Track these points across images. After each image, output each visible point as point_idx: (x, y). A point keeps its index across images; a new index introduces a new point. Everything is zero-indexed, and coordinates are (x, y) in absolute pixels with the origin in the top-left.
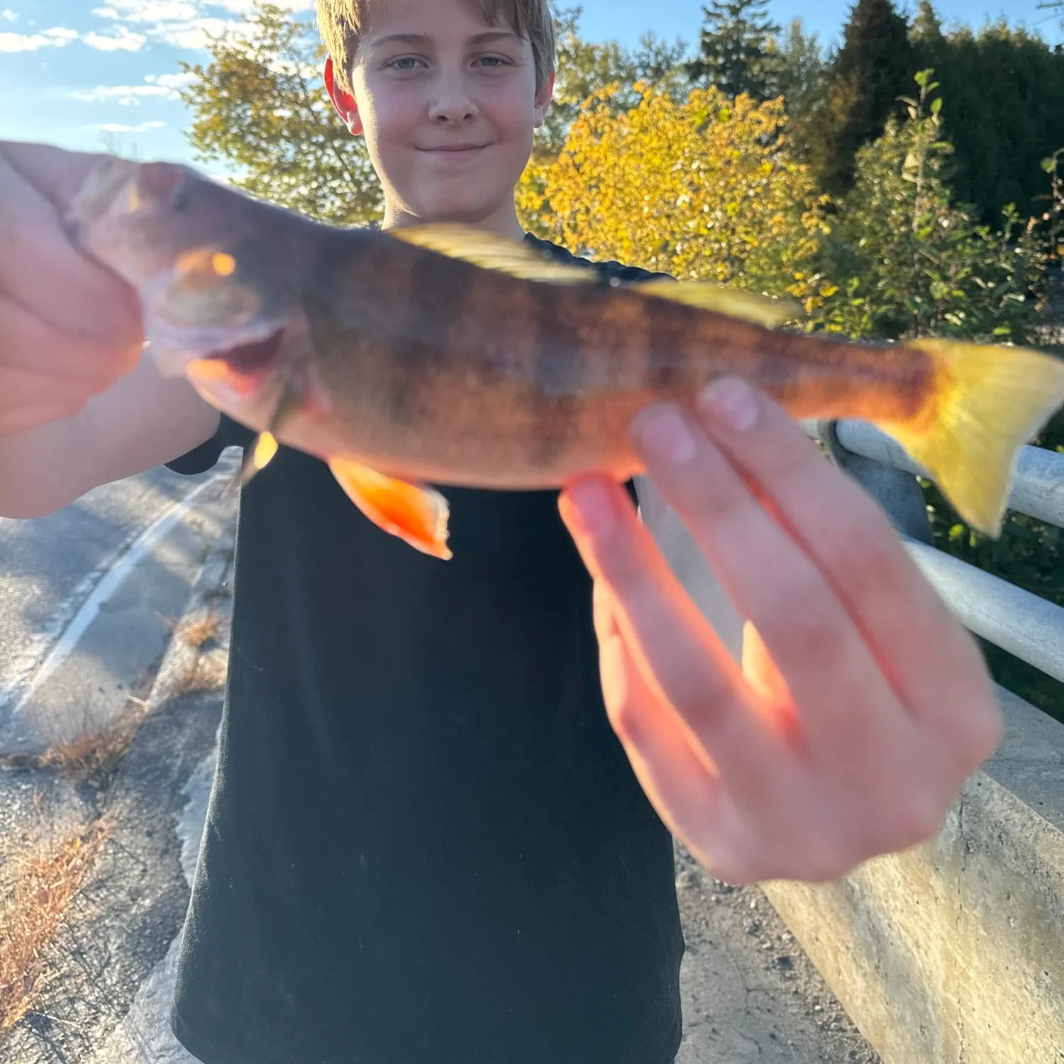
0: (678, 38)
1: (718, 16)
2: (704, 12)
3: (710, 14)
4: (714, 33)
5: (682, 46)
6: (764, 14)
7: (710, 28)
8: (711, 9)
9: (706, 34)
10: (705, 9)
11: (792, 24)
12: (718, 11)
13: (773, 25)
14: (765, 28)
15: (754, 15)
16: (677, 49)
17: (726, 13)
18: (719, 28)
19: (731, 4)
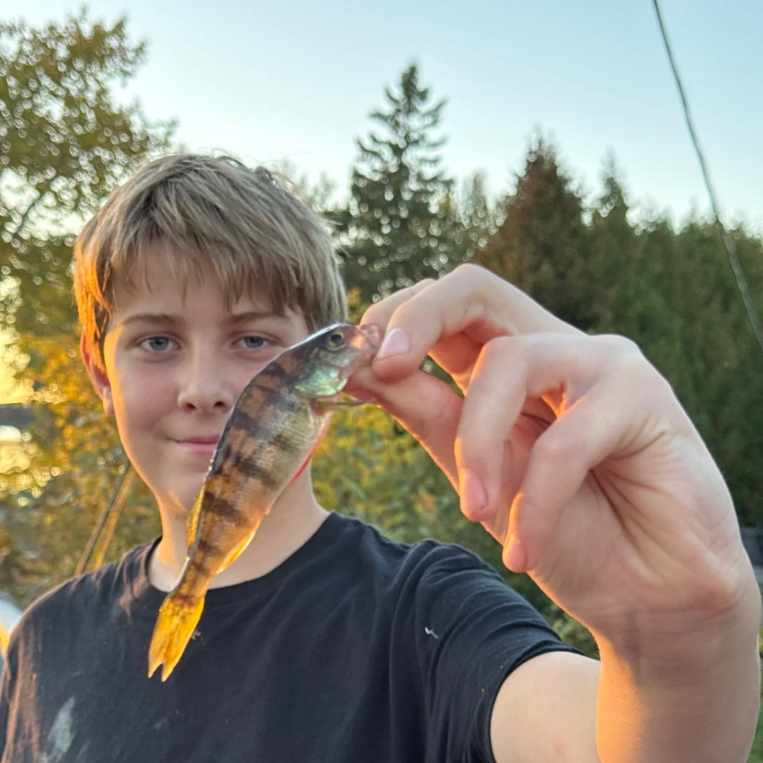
0: (324, 177)
1: (375, 154)
2: (359, 147)
3: (364, 150)
4: (368, 176)
5: (328, 187)
6: (435, 161)
7: (365, 169)
8: (368, 144)
9: (357, 176)
10: (360, 144)
11: (472, 179)
12: (376, 149)
13: (447, 177)
14: (434, 180)
15: (423, 161)
16: (321, 190)
17: (387, 153)
18: (375, 171)
19: (393, 142)
